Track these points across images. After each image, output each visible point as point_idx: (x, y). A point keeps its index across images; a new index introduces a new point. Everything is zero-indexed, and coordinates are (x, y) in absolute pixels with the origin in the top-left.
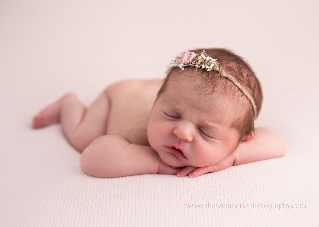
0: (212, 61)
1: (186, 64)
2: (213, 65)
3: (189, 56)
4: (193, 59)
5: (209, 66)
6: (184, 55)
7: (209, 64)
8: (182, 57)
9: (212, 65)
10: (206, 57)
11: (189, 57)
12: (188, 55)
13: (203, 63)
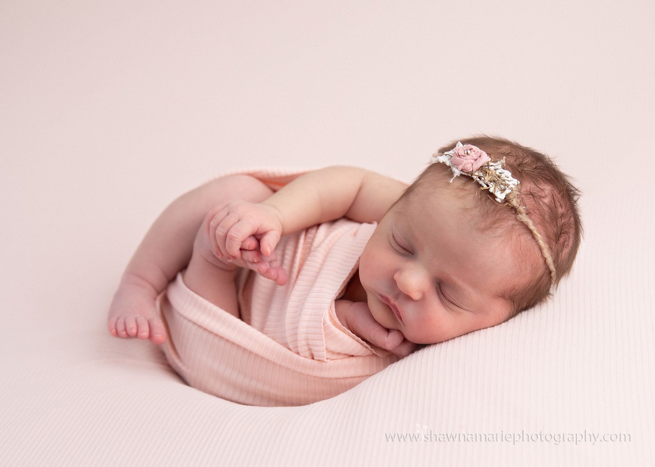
0: (509, 183)
1: (465, 172)
2: (510, 191)
3: (476, 158)
4: (482, 166)
5: (503, 191)
6: (469, 152)
7: (504, 187)
8: (464, 155)
9: (508, 191)
10: (503, 170)
11: (476, 160)
12: (475, 156)
13: (494, 181)
